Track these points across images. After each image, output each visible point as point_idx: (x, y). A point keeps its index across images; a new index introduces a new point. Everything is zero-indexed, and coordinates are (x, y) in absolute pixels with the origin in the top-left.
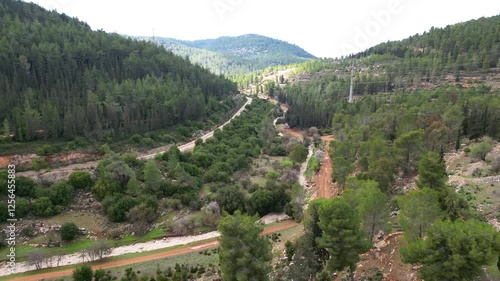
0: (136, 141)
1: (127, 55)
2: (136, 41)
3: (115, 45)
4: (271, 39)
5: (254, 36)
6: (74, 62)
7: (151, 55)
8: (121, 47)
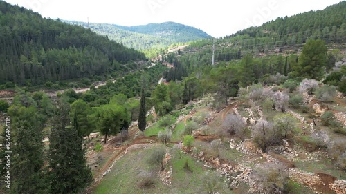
0: (49, 85)
1: (59, 34)
2: (69, 25)
3: (52, 27)
4: (183, 25)
5: (171, 23)
6: (20, 38)
7: (77, 33)
8: (57, 28)
